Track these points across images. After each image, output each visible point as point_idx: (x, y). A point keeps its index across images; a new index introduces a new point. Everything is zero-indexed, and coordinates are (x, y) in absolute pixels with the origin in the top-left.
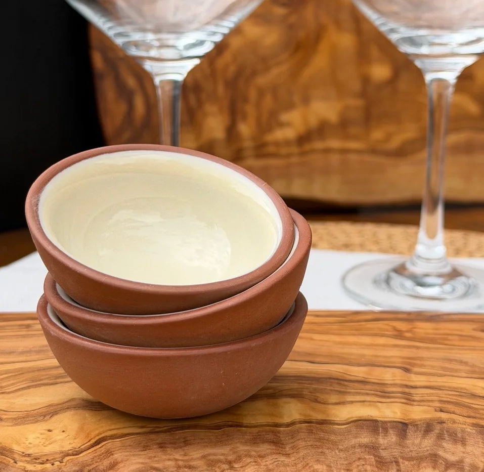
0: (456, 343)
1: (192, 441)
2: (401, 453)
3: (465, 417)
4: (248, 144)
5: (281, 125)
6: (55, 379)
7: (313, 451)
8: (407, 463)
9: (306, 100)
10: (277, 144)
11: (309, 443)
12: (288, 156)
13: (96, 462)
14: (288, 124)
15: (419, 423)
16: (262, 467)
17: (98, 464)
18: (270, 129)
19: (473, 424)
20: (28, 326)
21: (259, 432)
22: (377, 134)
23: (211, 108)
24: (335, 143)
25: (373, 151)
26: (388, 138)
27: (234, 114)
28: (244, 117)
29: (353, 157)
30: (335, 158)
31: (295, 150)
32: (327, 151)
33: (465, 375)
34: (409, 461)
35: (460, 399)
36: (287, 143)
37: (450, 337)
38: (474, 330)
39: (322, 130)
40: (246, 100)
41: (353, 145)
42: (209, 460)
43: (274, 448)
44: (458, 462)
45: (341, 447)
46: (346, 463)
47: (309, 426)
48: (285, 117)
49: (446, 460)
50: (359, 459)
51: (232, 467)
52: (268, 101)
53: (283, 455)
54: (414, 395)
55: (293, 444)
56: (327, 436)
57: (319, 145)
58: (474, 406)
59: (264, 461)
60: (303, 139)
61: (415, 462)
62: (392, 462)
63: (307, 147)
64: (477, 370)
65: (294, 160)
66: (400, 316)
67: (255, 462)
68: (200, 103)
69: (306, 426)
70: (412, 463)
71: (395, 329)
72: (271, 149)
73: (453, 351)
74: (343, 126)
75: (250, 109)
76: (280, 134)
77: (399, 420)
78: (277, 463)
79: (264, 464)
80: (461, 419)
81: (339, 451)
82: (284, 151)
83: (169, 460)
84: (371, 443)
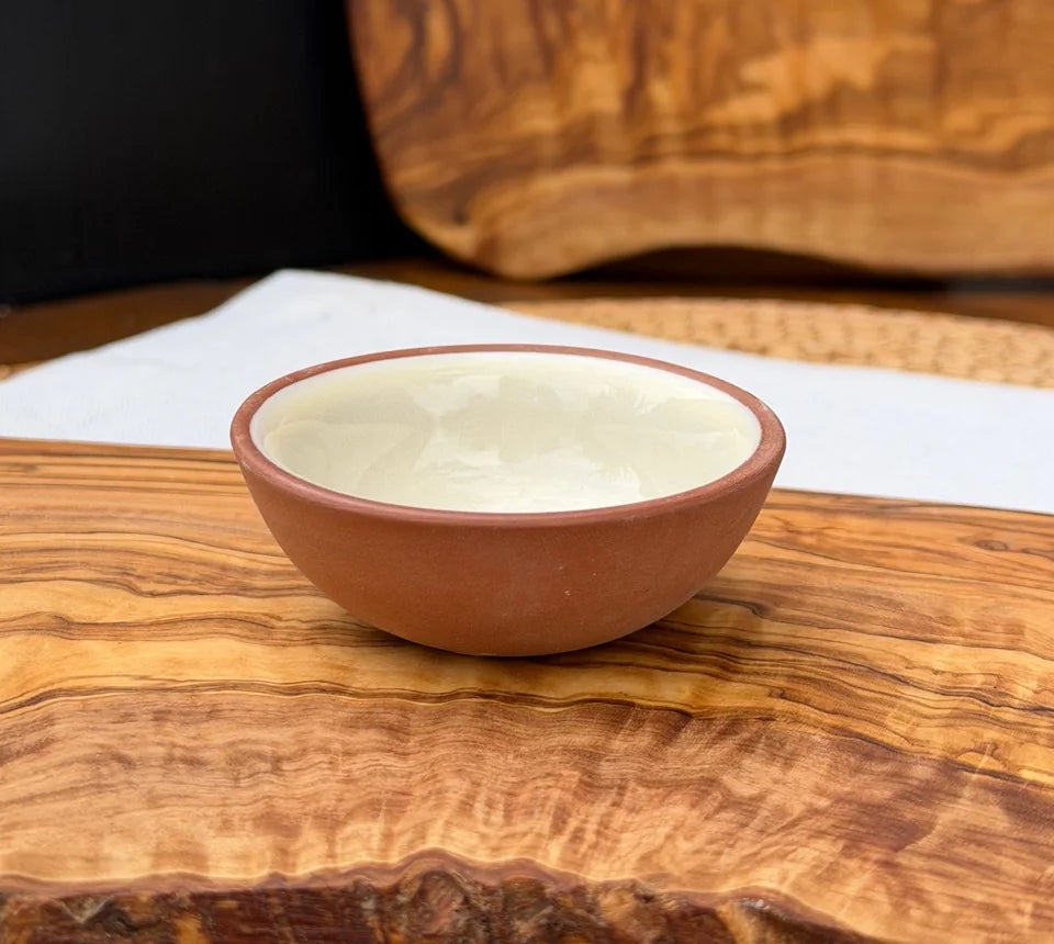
0: (902, 564)
1: (227, 712)
2: (643, 770)
3: (828, 712)
4: (670, 127)
5: (745, 88)
6: (22, 573)
7: (463, 751)
8: (641, 790)
9: (803, 36)
10: (733, 129)
11: (463, 736)
12: (760, 156)
13: (12, 737)
14: (758, 88)
15: (719, 716)
16: (340, 773)
17: (13, 740)
18: (719, 95)
19: (834, 727)
20: (31, 467)
21: (375, 706)
22: (961, 118)
23: (591, 45)
24: (864, 134)
25: (950, 154)
26: (985, 126)
27: (642, 59)
28: (665, 68)
29: (902, 166)
30: (862, 168)
31: (773, 144)
32: (846, 149)
33: (880, 629)
34: (650, 788)
35: (838, 676)
36: (758, 129)
37: (896, 551)
38: (961, 540)
39: (835, 102)
40: (668, 31)
41: (905, 139)
42: (240, 751)
43: (385, 739)
44: (752, 799)
45: (523, 749)
46: (514, 780)
47: (482, 704)
48: (753, 71)
49: (727, 793)
50: (549, 775)
51: (279, 769)
52: (717, 35)
53: (396, 753)
54: (743, 661)
55: (427, 736)
56: (509, 727)
57: (826, 136)
58: (860, 692)
59: (348, 762)
60: (794, 121)
61: (661, 790)
62: (612, 788)
63: (800, 139)
64: (913, 620)
65: (773, 166)
66: (816, 502)
67: (331, 763)
68: (568, 33)
69: (476, 703)
70: (653, 792)
71: (788, 527)
72: (721, 141)
73: (886, 580)
74: (884, 95)
75: (677, 51)
76: (740, 109)
77: (680, 707)
78: (373, 768)
79: (347, 768)
80: (813, 716)
81: (516, 757)
82: (748, 146)
83: (159, 744)
84: (591, 746)
